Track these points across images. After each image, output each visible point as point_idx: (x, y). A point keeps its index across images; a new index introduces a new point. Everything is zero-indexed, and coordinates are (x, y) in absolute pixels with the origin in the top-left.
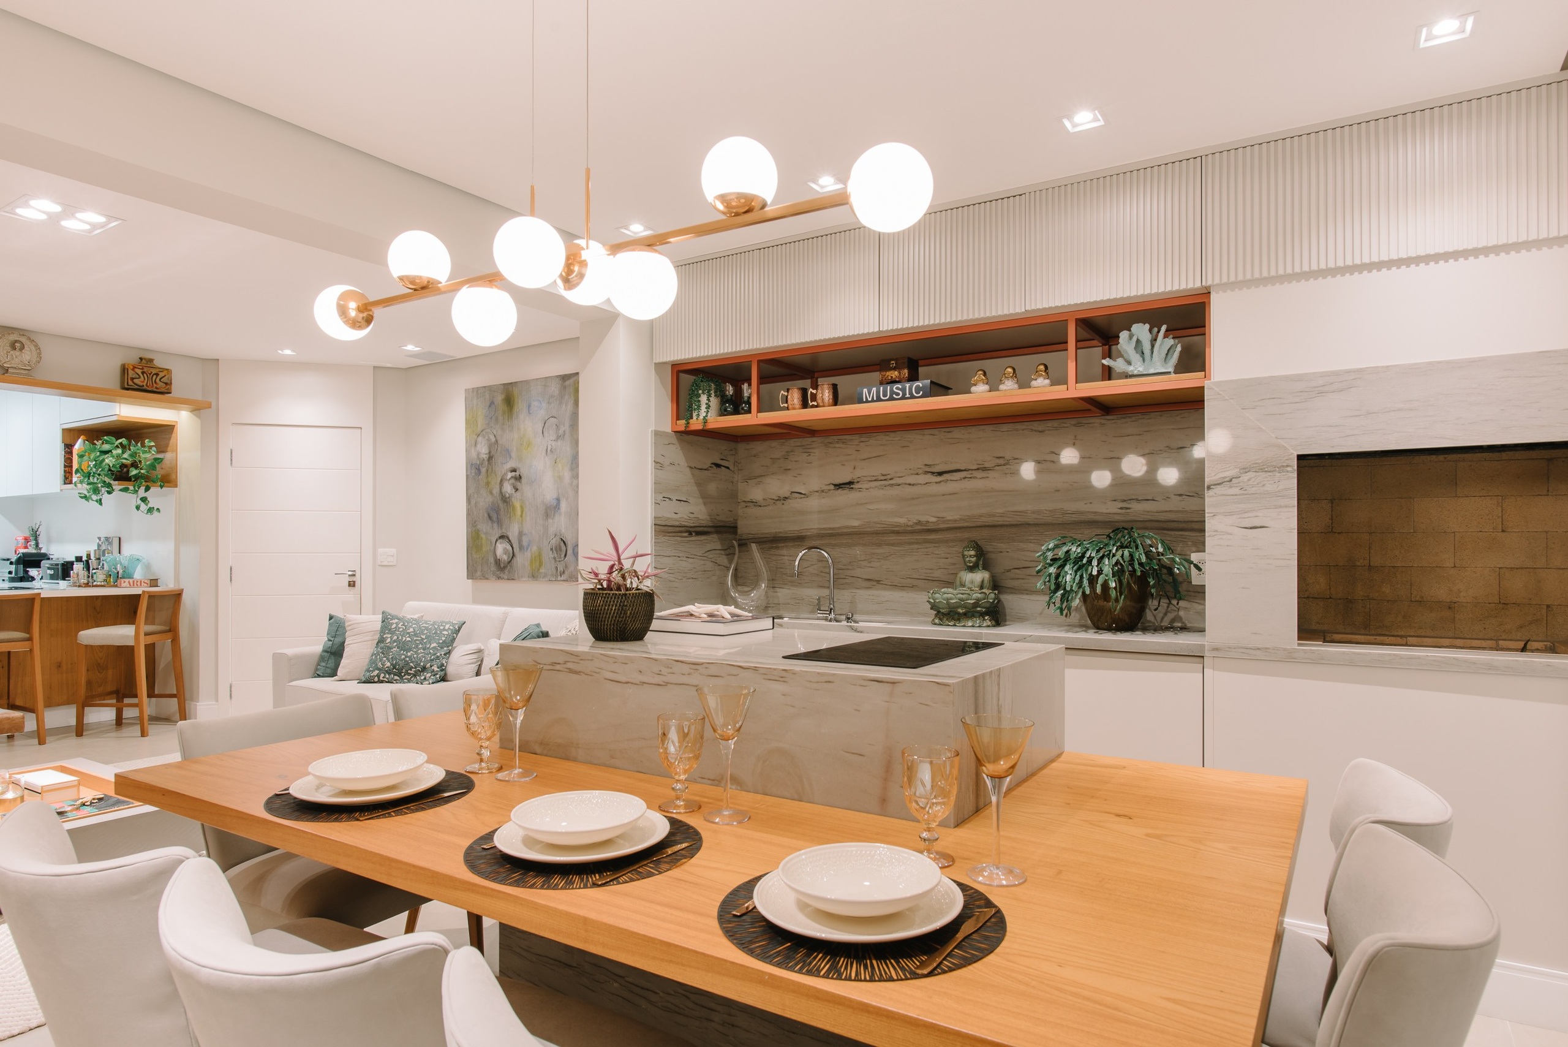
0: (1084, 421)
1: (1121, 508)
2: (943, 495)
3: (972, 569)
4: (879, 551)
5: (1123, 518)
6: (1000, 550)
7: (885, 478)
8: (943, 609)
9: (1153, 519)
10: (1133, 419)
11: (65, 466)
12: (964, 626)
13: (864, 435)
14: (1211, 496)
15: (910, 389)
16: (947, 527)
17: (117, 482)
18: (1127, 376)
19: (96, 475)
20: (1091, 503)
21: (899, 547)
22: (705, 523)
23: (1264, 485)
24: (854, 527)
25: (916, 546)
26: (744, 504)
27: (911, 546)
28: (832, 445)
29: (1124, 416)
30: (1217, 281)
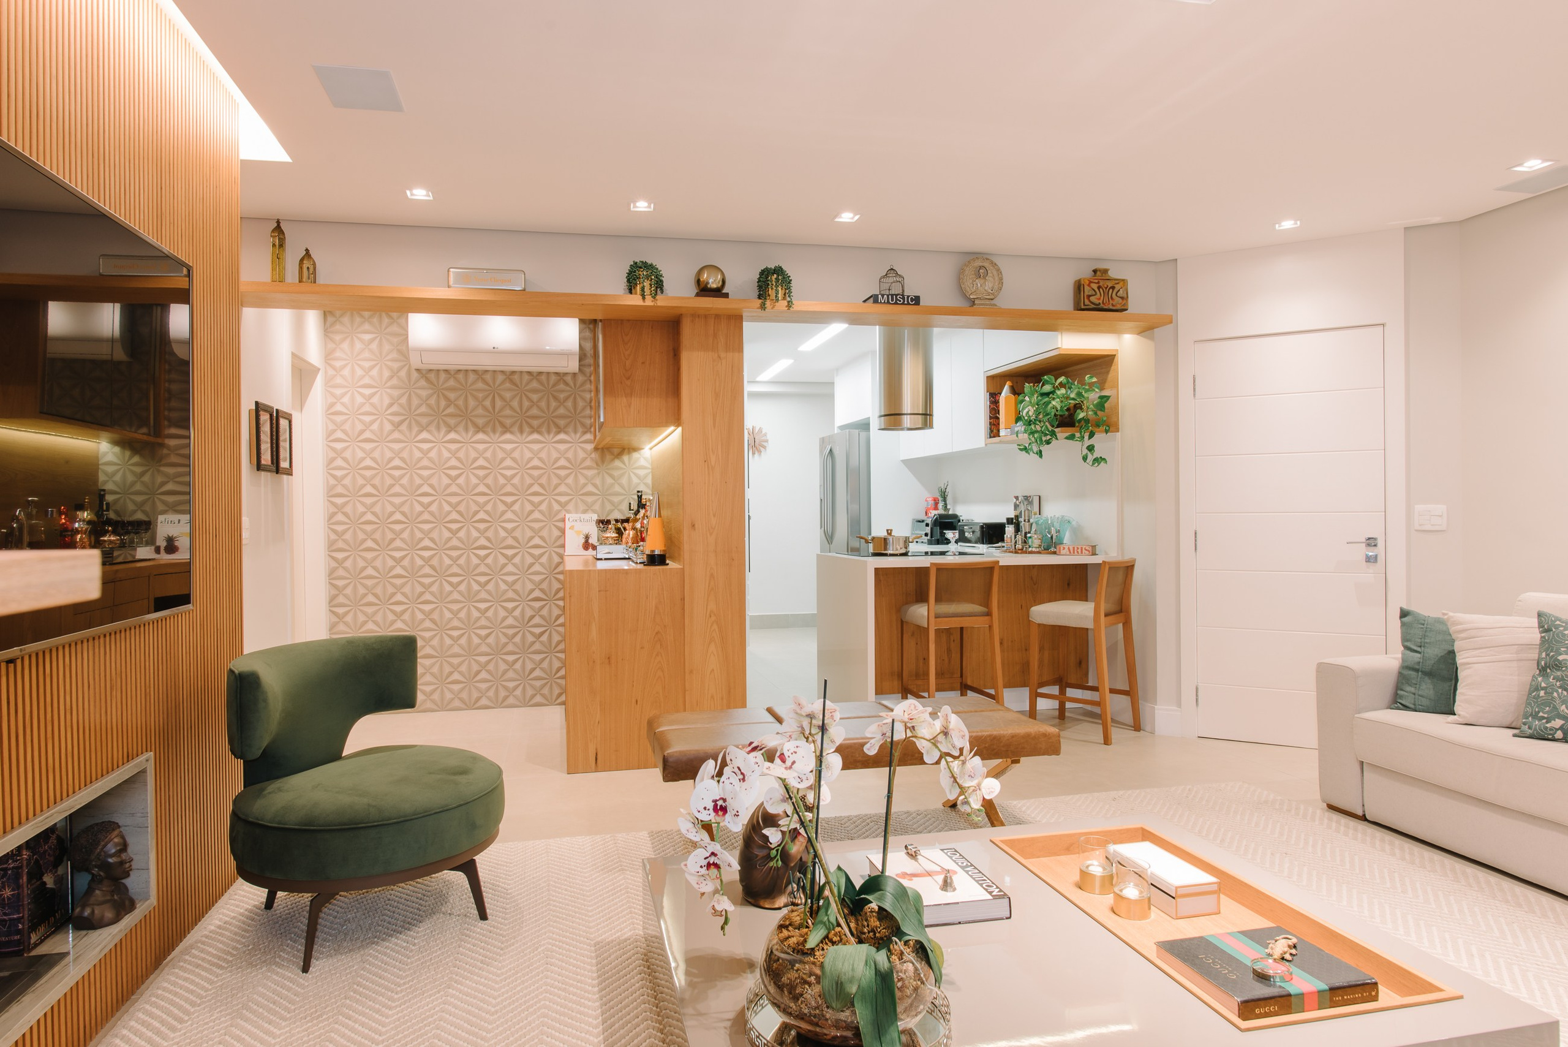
11: (991, 418)
17: (1059, 429)
19: (1038, 422)
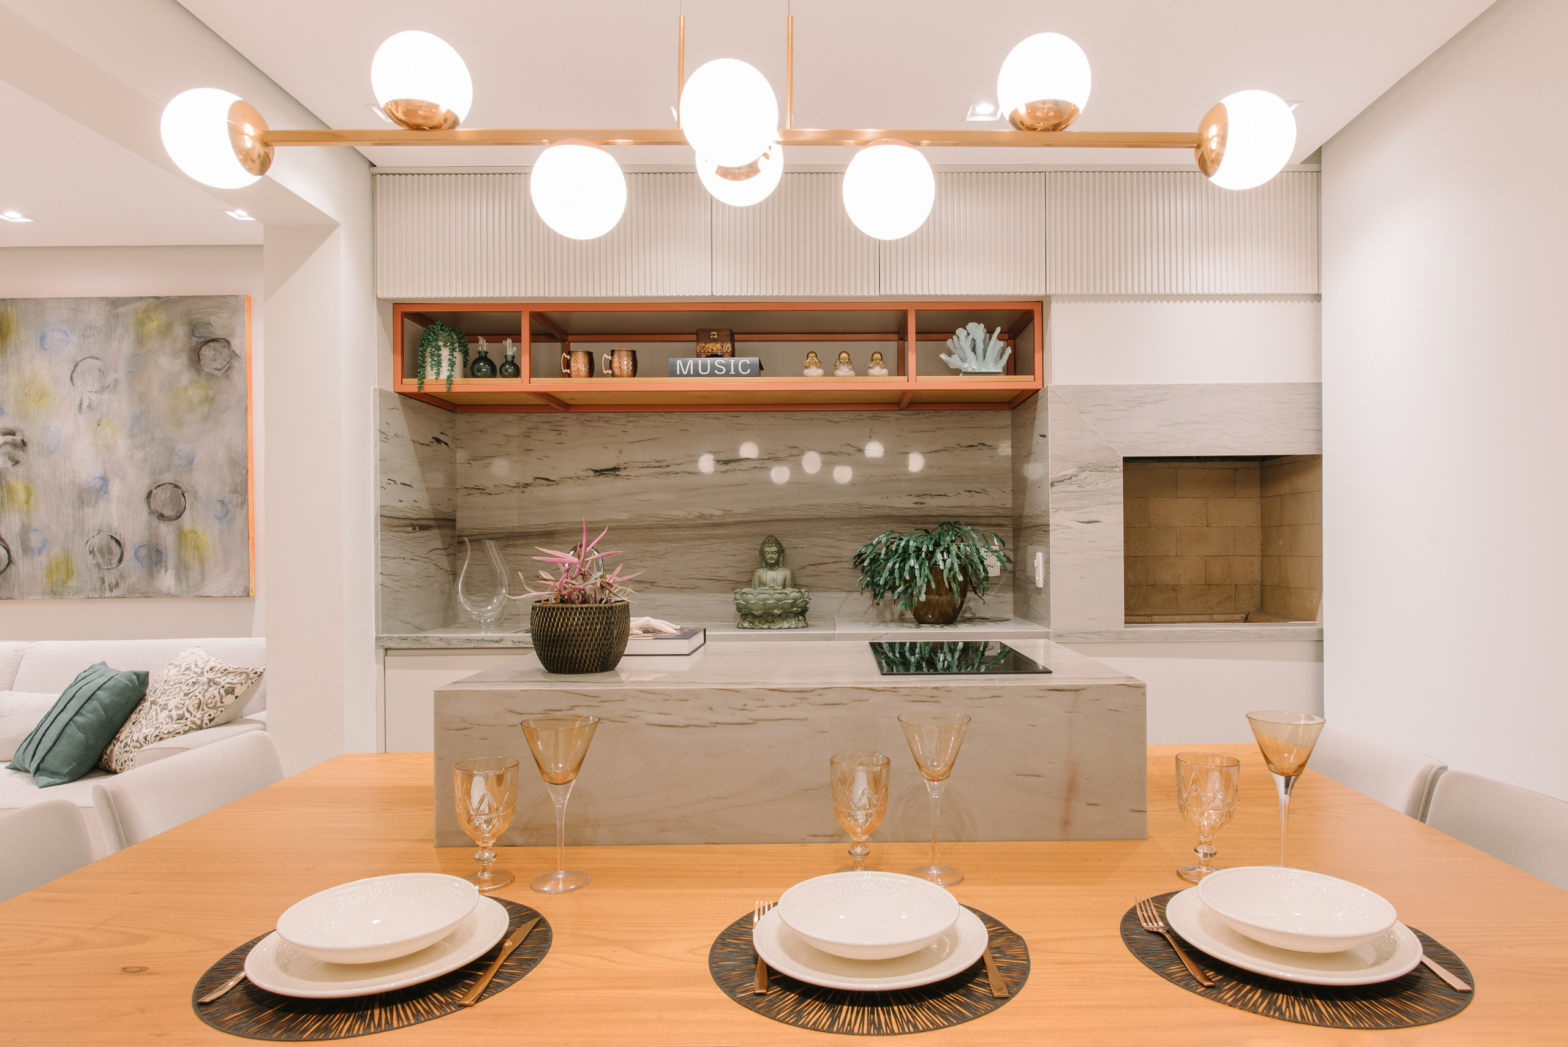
0: (880, 414)
1: (916, 503)
2: (730, 486)
3: (771, 566)
4: (654, 548)
5: (918, 513)
6: (795, 546)
7: (659, 464)
8: (757, 610)
9: (946, 514)
10: (927, 415)
12: (780, 628)
13: (632, 414)
14: (1054, 493)
15: (736, 366)
16: (735, 522)
18: (957, 372)
20: (887, 497)
21: (679, 543)
22: (428, 515)
23: (1097, 483)
24: (619, 521)
25: (698, 542)
26: (466, 492)
27: (692, 543)
28: (590, 424)
29: (918, 412)
30: (1059, 292)
